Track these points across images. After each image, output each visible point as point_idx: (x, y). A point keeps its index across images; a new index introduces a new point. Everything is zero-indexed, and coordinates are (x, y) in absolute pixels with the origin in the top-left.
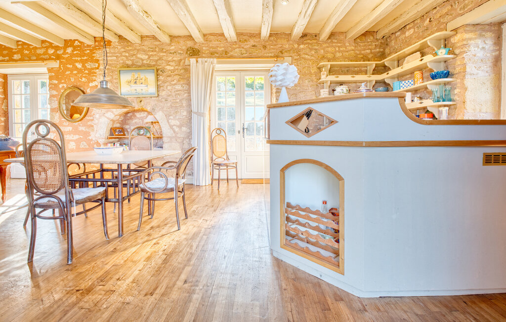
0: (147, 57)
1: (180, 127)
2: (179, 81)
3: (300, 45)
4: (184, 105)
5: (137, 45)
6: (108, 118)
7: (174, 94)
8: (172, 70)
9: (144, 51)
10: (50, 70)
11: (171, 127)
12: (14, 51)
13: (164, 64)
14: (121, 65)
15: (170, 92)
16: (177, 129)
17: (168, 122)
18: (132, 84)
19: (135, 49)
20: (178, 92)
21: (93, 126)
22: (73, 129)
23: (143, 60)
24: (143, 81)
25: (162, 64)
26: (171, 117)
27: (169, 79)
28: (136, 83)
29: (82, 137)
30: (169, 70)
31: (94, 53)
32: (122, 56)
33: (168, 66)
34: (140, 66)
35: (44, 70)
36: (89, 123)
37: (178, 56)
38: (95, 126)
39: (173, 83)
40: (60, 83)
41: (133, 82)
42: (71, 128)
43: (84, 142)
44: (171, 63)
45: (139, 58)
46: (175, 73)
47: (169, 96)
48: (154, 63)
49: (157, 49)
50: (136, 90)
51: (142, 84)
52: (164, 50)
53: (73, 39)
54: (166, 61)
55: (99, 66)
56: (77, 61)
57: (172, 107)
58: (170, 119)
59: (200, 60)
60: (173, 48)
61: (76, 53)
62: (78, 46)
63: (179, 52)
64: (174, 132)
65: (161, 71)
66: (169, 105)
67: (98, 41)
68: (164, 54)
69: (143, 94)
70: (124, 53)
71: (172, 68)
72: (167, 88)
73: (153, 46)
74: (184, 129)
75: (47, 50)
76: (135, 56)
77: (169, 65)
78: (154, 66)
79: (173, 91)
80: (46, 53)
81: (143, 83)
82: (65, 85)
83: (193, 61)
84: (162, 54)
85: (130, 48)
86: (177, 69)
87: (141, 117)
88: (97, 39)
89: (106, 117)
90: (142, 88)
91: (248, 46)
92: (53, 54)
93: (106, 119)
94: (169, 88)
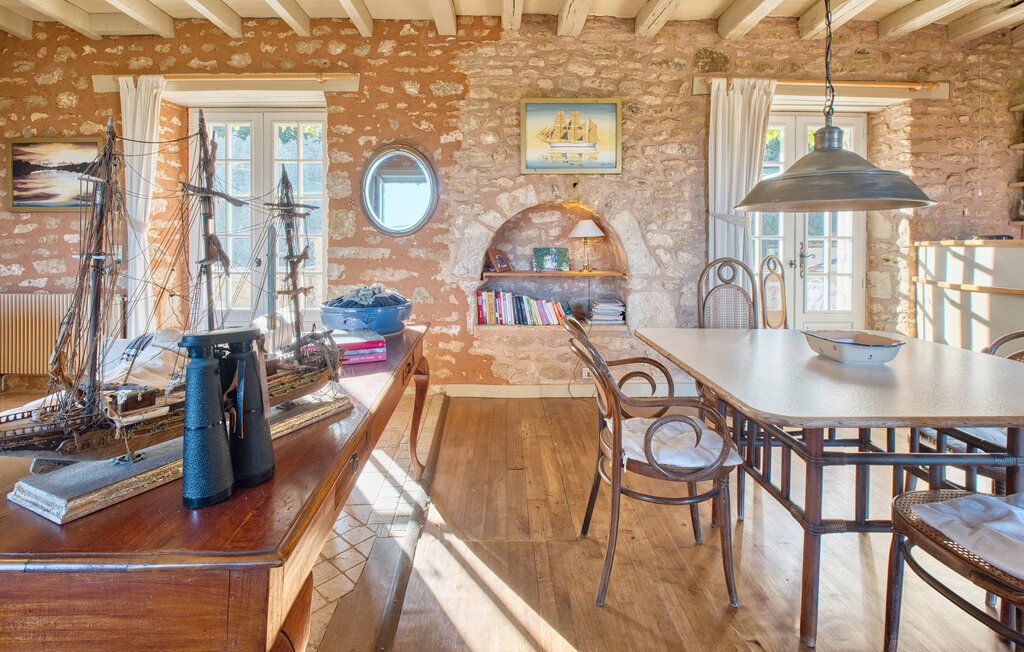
0: (592, 72)
1: (674, 251)
2: (673, 134)
3: (968, 55)
4: (686, 195)
5: (569, 39)
6: (487, 227)
7: (660, 167)
8: (657, 106)
9: (586, 55)
10: (332, 98)
11: (652, 251)
12: (232, 43)
13: (636, 92)
14: (524, 91)
15: (652, 162)
16: (666, 258)
17: (644, 237)
18: (556, 141)
19: (562, 51)
20: (672, 163)
21: (446, 247)
22: (392, 254)
23: (581, 79)
24: (585, 132)
25: (633, 90)
26: (653, 227)
27: (650, 128)
28: (565, 137)
29: (416, 274)
30: (650, 106)
31: (454, 57)
32: (526, 67)
33: (646, 97)
34: (575, 95)
35: (316, 97)
36: (436, 239)
37: (672, 70)
38: (452, 247)
39: (661, 138)
40: (360, 132)
41: (558, 134)
42: (387, 252)
43: (423, 289)
44: (655, 90)
45: (572, 74)
46: (663, 114)
47: (648, 171)
48: (611, 88)
49: (620, 54)
50: (564, 155)
51: (581, 139)
52: (639, 56)
53: (397, 18)
54: (641, 82)
55: (466, 91)
56: (407, 77)
57: (654, 199)
58: (650, 231)
59: (736, 82)
60: (659, 49)
61: (405, 57)
62: (410, 38)
63: (676, 60)
64: (659, 263)
65: (630, 108)
66: (648, 194)
67: (465, 27)
68: (638, 65)
69: (581, 166)
70: (533, 60)
71: (658, 101)
72: (643, 152)
73: (608, 45)
74: (684, 256)
75: (325, 45)
76: (561, 69)
77: (650, 93)
78: (611, 94)
79: (658, 160)
80: (321, 53)
81: (586, 138)
82: (374, 139)
83: (718, 83)
84: (631, 65)
85: (550, 47)
86: (670, 104)
87: (544, 224)
88: (463, 22)
89: (482, 223)
90: (581, 151)
91: (847, 53)
92: (340, 57)
93: (485, 230)
94: (649, 151)
